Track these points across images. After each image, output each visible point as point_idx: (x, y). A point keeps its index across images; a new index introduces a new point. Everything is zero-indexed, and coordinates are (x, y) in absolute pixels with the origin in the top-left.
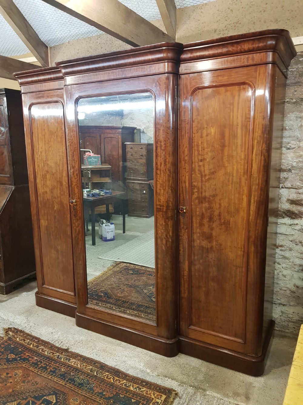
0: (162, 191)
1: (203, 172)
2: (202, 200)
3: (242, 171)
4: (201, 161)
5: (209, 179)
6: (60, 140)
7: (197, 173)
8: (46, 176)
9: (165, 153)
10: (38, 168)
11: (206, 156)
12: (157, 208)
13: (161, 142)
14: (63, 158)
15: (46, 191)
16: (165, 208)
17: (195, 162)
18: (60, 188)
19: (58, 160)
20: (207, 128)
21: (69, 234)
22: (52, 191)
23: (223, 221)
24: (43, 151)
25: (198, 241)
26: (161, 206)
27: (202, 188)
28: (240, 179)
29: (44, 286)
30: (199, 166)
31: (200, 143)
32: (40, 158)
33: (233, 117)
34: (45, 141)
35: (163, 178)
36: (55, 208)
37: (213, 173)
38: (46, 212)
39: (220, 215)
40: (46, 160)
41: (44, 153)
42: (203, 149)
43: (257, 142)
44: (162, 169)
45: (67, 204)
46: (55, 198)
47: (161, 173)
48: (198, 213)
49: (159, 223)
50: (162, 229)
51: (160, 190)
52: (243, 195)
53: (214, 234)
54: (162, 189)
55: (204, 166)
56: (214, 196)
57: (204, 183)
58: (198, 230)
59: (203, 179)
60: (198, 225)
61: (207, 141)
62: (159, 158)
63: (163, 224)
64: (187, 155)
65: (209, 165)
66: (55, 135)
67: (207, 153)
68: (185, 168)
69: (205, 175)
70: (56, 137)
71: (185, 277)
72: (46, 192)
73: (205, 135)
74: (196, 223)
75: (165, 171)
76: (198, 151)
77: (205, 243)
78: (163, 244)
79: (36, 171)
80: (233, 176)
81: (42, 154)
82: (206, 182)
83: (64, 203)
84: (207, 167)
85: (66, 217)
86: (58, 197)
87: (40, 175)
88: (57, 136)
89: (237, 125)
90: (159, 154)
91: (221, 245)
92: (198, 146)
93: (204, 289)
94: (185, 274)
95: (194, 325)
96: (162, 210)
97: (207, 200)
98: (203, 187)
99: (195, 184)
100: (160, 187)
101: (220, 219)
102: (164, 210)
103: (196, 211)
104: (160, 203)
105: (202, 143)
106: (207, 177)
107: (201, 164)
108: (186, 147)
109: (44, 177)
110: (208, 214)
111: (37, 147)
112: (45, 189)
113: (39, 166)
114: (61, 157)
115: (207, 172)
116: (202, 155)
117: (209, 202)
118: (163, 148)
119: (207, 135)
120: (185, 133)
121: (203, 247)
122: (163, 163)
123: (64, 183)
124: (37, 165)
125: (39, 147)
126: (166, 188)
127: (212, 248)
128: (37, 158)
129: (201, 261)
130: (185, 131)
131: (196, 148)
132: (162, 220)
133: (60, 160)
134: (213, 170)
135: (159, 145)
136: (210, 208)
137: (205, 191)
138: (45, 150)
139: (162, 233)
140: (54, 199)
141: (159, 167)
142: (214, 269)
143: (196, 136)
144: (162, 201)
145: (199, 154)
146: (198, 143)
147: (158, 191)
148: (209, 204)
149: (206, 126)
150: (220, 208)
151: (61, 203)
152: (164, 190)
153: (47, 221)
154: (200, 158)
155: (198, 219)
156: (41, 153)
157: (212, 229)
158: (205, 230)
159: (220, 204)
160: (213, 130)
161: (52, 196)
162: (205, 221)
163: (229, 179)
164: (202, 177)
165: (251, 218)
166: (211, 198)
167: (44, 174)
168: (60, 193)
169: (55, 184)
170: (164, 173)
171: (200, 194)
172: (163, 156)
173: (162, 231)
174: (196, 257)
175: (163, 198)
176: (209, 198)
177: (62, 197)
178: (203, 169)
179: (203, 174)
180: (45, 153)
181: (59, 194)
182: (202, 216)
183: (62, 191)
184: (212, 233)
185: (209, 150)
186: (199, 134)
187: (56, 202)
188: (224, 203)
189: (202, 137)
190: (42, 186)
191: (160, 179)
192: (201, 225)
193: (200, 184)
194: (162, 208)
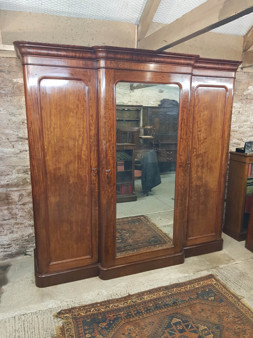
0: (183, 153)
1: (200, 138)
2: (198, 156)
3: (220, 137)
4: (199, 131)
5: (203, 142)
6: (81, 116)
7: (196, 139)
8: (61, 152)
9: (187, 127)
10: (49, 145)
11: (202, 129)
12: (179, 165)
13: (184, 120)
14: (83, 133)
15: (59, 166)
16: (184, 164)
17: (195, 133)
18: (78, 162)
19: (77, 136)
20: (203, 111)
21: (86, 202)
22: (67, 166)
23: (209, 167)
24: (57, 127)
25: (195, 182)
26: (182, 163)
27: (198, 148)
28: (219, 141)
29: (52, 263)
30: (198, 135)
31: (199, 120)
32: (53, 134)
33: (217, 105)
34: (61, 117)
35: (185, 144)
36: (71, 182)
37: (205, 139)
38: (58, 188)
39: (207, 164)
40: (60, 136)
41: (58, 129)
42: (201, 124)
43: (228, 120)
44: (184, 138)
45: (86, 176)
46: (71, 172)
47: (183, 141)
48: (195, 165)
49: (180, 175)
50: (182, 179)
51: (182, 152)
52: (219, 150)
53: (204, 176)
54: (183, 152)
55: (200, 135)
56: (205, 153)
57: (200, 145)
58: (195, 175)
59: (200, 143)
60: (195, 172)
61: (203, 119)
62: (182, 130)
63: (182, 175)
64: (191, 128)
65: (203, 134)
66: (75, 111)
67: (203, 127)
68: (190, 137)
69: (201, 140)
70: (75, 113)
71: (186, 208)
72: (59, 168)
73: (202, 115)
74: (194, 172)
75: (186, 139)
76: (198, 125)
77: (198, 183)
78: (182, 189)
79: (46, 147)
80: (215, 140)
81: (56, 130)
82: (201, 144)
83: (83, 175)
84: (202, 135)
85: (84, 188)
86: (75, 171)
87: (52, 151)
88: (77, 113)
89: (219, 110)
90: (183, 128)
91: (207, 181)
92: (198, 122)
93: (196, 212)
94: (186, 206)
95: (190, 237)
96: (182, 166)
97: (201, 155)
98: (200, 148)
99: (195, 146)
100: (182, 150)
101: (207, 166)
102: (184, 166)
103: (194, 164)
104: (181, 161)
105: (200, 120)
106: (202, 142)
107: (199, 133)
108: (191, 123)
109: (57, 153)
110: (201, 164)
111: (49, 122)
112: (57, 165)
113: (49, 143)
114: (81, 132)
115: (202, 138)
116: (200, 128)
117: (202, 157)
118: (185, 124)
119: (203, 116)
120: (191, 114)
121: (197, 186)
122: (185, 134)
123: (83, 157)
124: (48, 141)
125: (51, 123)
126: (186, 151)
127: (202, 185)
128: (48, 134)
129: (196, 194)
130: (191, 113)
131: (196, 123)
132: (182, 172)
133: (80, 135)
134: (205, 137)
135: (183, 122)
136: (202, 160)
137: (200, 150)
138: (60, 126)
139: (182, 181)
140: (70, 174)
141: (182, 137)
142: (203, 197)
143: (197, 116)
144: (183, 160)
145: (198, 127)
146: (198, 120)
147: (181, 153)
148: (202, 158)
149: (202, 110)
150: (208, 159)
151: (79, 177)
152: (185, 152)
153: (58, 197)
154: (198, 130)
155: (196, 168)
156: (54, 128)
157: (203, 173)
158: (199, 175)
159: (208, 157)
160: (206, 112)
161: (67, 171)
162: (199, 169)
163: (213, 142)
164: (199, 142)
165: (223, 163)
166: (203, 154)
167: (57, 150)
168: (78, 167)
169: (72, 158)
170: (185, 140)
171: (197, 153)
172: (185, 129)
173: (182, 180)
174: (193, 193)
175: (184, 158)
176: (202, 154)
177: (80, 170)
178: (200, 137)
179: (200, 140)
180: (60, 128)
181: (76, 168)
182: (198, 166)
183: (81, 164)
184: (203, 176)
185: (204, 124)
186: (199, 114)
187: (72, 176)
188: (210, 157)
189: (200, 116)
190: (53, 163)
191: (182, 145)
192: (197, 172)
193: (197, 146)
194: (182, 164)
